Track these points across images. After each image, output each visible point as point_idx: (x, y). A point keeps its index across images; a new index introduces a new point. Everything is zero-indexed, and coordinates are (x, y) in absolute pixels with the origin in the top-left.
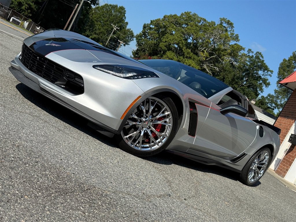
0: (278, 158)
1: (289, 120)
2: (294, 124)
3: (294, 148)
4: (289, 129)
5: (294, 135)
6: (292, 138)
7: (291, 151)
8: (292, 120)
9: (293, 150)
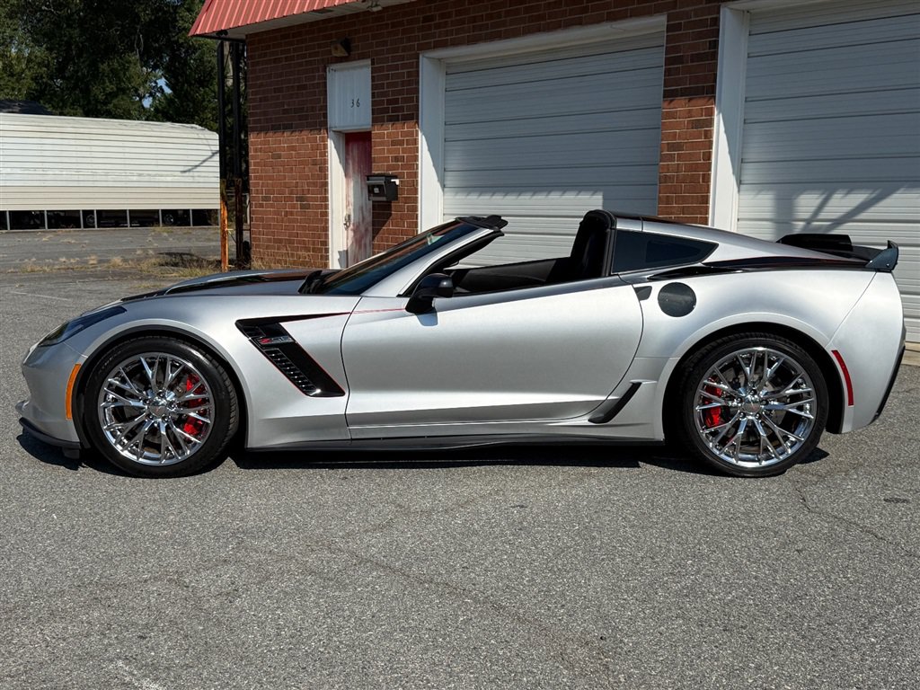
0: (339, 252)
1: (306, 135)
2: (330, 144)
3: (393, 209)
4: (325, 162)
5: (384, 178)
6: (380, 186)
7: (388, 218)
8: (316, 132)
9: (391, 214)
